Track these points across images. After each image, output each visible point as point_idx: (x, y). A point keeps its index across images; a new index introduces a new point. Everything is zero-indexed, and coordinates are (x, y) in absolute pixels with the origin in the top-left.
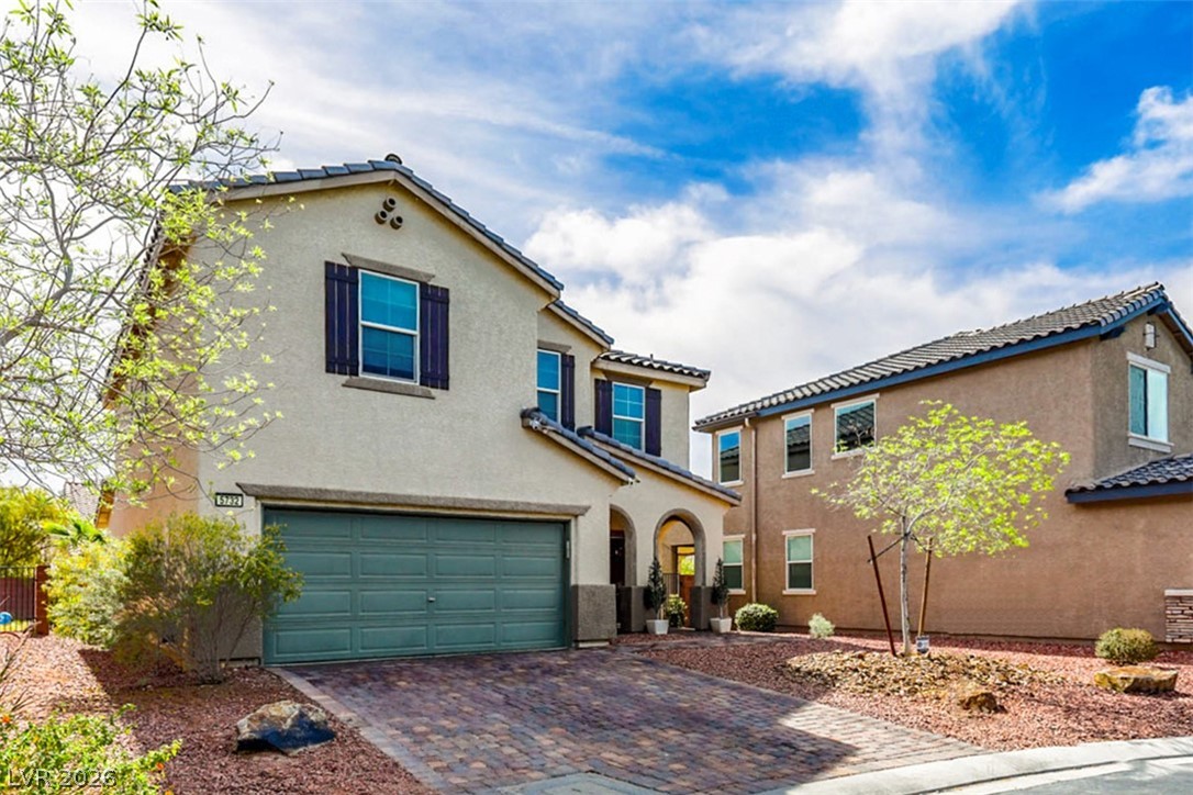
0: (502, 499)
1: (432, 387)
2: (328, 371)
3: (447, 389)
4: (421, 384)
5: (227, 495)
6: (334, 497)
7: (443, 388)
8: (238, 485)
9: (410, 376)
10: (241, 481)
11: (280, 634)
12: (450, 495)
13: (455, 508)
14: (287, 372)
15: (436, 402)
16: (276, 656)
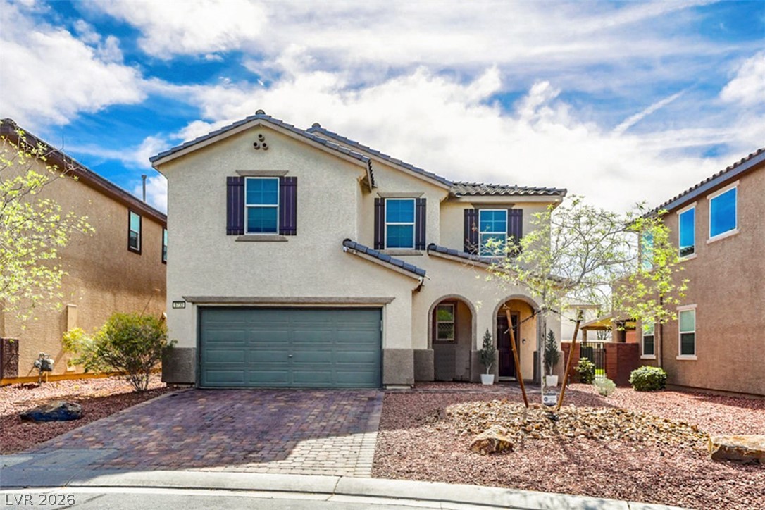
0: (331, 296)
1: (287, 235)
2: (228, 234)
3: (295, 234)
4: (280, 234)
5: (178, 302)
6: (230, 300)
7: (293, 235)
8: (183, 297)
9: (274, 230)
10: (186, 295)
11: (208, 372)
12: (297, 296)
13: (299, 303)
14: (207, 238)
15: (289, 243)
16: (206, 383)
